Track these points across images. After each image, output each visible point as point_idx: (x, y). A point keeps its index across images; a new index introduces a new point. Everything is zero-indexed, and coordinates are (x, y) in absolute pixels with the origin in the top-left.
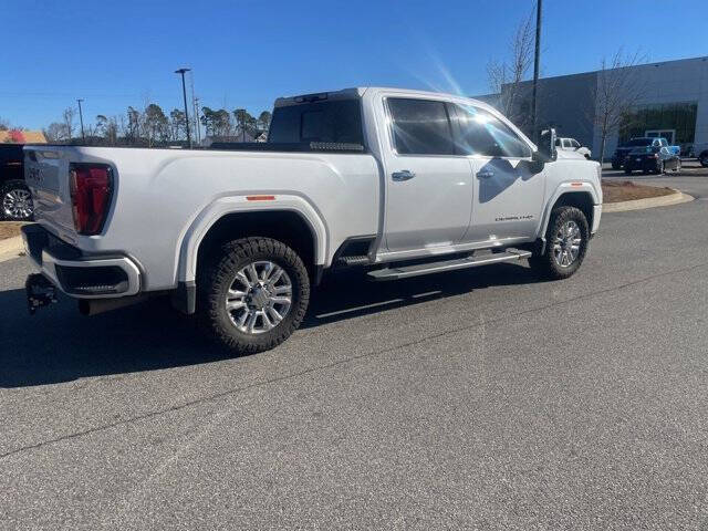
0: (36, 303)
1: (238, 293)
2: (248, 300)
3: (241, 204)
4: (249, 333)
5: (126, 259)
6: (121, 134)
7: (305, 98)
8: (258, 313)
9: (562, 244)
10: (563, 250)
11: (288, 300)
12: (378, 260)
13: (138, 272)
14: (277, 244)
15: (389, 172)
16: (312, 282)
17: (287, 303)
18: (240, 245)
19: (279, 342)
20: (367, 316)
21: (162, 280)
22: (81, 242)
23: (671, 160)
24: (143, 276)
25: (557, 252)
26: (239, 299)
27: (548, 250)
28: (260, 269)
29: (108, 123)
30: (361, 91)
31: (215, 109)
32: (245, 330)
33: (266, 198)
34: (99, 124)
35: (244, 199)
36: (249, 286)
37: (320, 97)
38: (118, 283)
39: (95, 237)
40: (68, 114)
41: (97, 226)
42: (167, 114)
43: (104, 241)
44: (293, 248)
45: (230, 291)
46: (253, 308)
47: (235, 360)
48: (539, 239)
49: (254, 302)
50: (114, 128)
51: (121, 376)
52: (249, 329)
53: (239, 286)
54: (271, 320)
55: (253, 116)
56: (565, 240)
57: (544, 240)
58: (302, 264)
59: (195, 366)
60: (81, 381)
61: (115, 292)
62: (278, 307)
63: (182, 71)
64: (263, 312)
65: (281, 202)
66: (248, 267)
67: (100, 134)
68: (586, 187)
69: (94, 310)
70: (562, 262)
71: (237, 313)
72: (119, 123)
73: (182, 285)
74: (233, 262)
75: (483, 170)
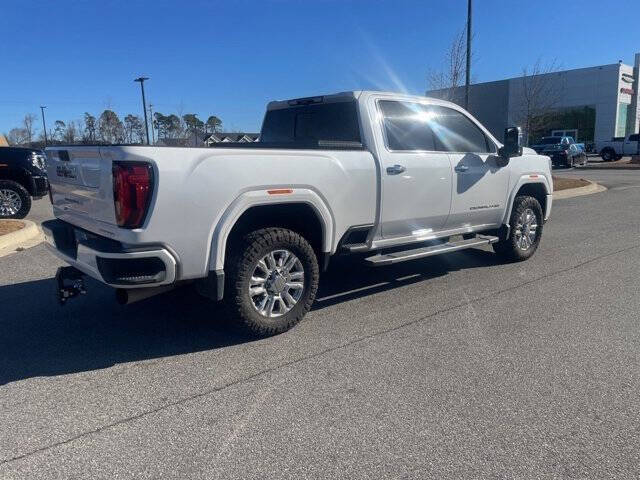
0: (66, 294)
1: (259, 279)
2: (267, 286)
3: (263, 198)
4: (268, 317)
5: (165, 251)
6: (78, 138)
7: (299, 102)
8: (276, 298)
9: (522, 230)
10: (523, 235)
11: (300, 285)
12: (374, 247)
13: (175, 263)
14: (292, 234)
15: (384, 166)
16: (321, 268)
17: (300, 288)
18: (262, 235)
19: (294, 324)
20: (362, 299)
21: (195, 270)
22: (122, 236)
23: (578, 156)
24: (178, 266)
25: (518, 237)
26: (259, 285)
27: (512, 235)
28: (277, 257)
29: (67, 128)
30: (357, 95)
31: (166, 114)
32: (264, 314)
33: (283, 192)
34: (58, 129)
35: (265, 193)
36: (269, 272)
37: (316, 100)
38: (157, 273)
39: (137, 230)
40: (29, 120)
41: (139, 220)
42: (121, 119)
43: (145, 234)
44: (306, 238)
45: (253, 278)
46: (272, 293)
47: (257, 342)
48: (504, 226)
49: (273, 288)
50: (71, 132)
51: (155, 360)
52: (268, 314)
53: (259, 273)
54: (287, 304)
55: (200, 120)
56: (525, 226)
57: (509, 226)
58: (313, 252)
59: (222, 349)
60: (117, 367)
61: (154, 281)
62: (292, 291)
63: (141, 80)
64: (280, 297)
65: (297, 195)
66: (268, 255)
67: (59, 138)
68: (541, 178)
69: (132, 299)
70: (522, 245)
71: (258, 298)
72: (77, 128)
73: (212, 274)
74: (255, 250)
75: (460, 164)
